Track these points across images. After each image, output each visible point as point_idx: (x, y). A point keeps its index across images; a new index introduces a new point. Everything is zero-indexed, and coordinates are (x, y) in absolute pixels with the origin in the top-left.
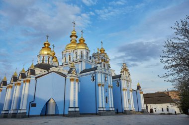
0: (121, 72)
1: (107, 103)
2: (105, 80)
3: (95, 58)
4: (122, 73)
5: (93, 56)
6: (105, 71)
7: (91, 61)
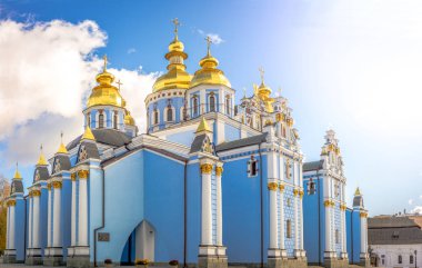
0: (323, 154)
1: (288, 237)
2: (286, 173)
3: (248, 111)
4: (326, 158)
5: (243, 105)
6: (287, 147)
7: (238, 118)
